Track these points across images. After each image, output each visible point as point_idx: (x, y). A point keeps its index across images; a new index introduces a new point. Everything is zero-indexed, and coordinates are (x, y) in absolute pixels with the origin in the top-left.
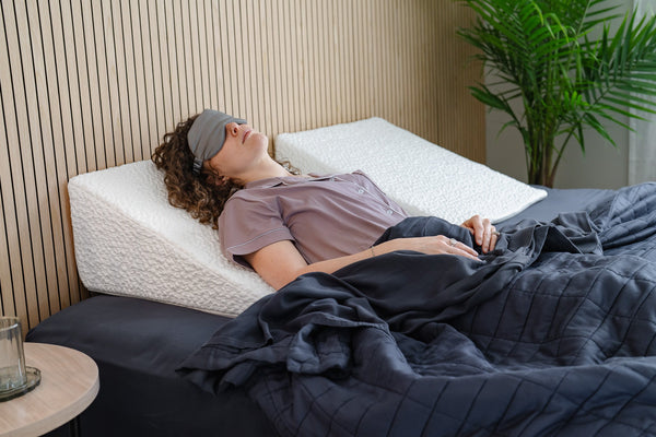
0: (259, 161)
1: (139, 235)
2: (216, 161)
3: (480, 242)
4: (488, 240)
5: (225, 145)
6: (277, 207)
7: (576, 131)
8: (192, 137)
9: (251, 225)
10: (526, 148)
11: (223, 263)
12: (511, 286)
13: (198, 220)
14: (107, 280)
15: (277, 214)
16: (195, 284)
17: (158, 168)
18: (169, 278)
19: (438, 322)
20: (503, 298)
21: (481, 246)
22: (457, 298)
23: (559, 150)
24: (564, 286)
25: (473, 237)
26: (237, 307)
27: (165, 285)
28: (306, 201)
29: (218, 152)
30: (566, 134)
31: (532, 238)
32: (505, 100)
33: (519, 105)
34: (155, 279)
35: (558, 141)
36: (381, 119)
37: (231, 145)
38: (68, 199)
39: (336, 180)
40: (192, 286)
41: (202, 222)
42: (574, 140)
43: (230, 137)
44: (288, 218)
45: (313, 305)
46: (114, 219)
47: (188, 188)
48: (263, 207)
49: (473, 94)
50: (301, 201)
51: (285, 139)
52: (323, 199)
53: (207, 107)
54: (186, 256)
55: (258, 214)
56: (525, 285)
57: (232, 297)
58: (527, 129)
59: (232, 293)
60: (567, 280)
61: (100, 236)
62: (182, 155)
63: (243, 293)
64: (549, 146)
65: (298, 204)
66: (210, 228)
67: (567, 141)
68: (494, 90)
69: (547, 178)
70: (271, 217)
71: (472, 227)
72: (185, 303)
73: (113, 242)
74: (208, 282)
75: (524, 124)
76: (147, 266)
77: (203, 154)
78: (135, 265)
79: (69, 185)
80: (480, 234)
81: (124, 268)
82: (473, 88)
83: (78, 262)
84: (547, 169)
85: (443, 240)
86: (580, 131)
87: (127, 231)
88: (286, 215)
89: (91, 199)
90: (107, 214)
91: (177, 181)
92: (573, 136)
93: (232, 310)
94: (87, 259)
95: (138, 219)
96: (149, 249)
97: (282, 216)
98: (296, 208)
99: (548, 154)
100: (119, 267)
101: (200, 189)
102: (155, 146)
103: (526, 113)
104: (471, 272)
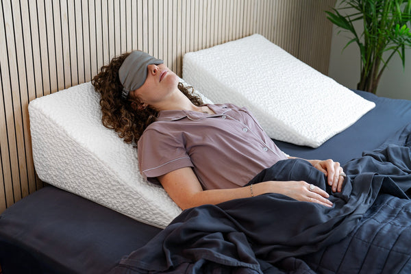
0: (171, 95)
1: (78, 152)
2: (139, 92)
3: (330, 183)
4: (337, 180)
5: (147, 82)
6: (182, 140)
7: (400, 49)
8: (122, 72)
9: (162, 153)
10: (362, 58)
11: (139, 181)
12: (353, 234)
13: (123, 139)
14: (54, 178)
15: (182, 145)
16: (118, 194)
17: (96, 91)
18: (99, 186)
19: (296, 257)
20: (346, 243)
21: (331, 186)
22: (312, 240)
23: (385, 61)
24: (394, 241)
25: (326, 178)
26: (148, 216)
27: (97, 190)
28: (204, 138)
29: (141, 86)
30: (392, 51)
31: (371, 186)
32: (350, 21)
33: (360, 26)
34: (90, 185)
35: (385, 55)
36: (260, 36)
37: (151, 81)
38: (28, 116)
39: (227, 118)
40: (115, 195)
41: (126, 141)
42: (397, 56)
43: (150, 76)
44: (189, 149)
45: (205, 239)
46: (61, 137)
47: (117, 113)
48: (172, 140)
49: (328, 18)
50: (200, 138)
51: (191, 58)
52: (217, 137)
53: (135, 48)
54: (112, 174)
55: (167, 144)
56: (363, 235)
57: (145, 209)
58: (364, 44)
59: (145, 206)
60: (397, 236)
61: (51, 147)
62: (114, 86)
63: (153, 207)
64: (378, 59)
65: (198, 140)
66: (131, 146)
67: (391, 56)
68: (343, 13)
69: (373, 81)
70: (177, 147)
71: (326, 169)
72: (110, 206)
73: (60, 153)
74: (127, 195)
75: (362, 41)
76: (84, 175)
77: (130, 86)
78: (76, 173)
79: (29, 107)
80: (331, 177)
81: (68, 173)
82: (329, 13)
83: (35, 161)
84: (375, 75)
85: (304, 186)
86: (403, 50)
87: (70, 148)
88: (188, 147)
89: (46, 120)
90: (56, 133)
91: (109, 106)
92: (397, 52)
93: (144, 218)
94: (41, 161)
95: (79, 140)
96: (85, 163)
97: (185, 146)
98: (197, 143)
99: (377, 64)
100: (64, 171)
101: (126, 116)
102: (95, 74)
103: (365, 32)
104: (324, 219)
